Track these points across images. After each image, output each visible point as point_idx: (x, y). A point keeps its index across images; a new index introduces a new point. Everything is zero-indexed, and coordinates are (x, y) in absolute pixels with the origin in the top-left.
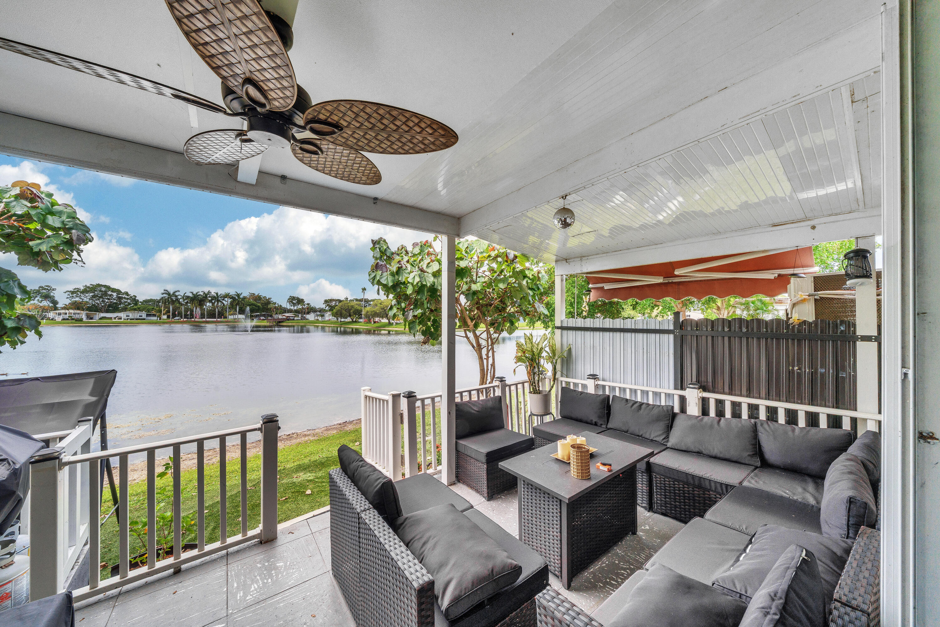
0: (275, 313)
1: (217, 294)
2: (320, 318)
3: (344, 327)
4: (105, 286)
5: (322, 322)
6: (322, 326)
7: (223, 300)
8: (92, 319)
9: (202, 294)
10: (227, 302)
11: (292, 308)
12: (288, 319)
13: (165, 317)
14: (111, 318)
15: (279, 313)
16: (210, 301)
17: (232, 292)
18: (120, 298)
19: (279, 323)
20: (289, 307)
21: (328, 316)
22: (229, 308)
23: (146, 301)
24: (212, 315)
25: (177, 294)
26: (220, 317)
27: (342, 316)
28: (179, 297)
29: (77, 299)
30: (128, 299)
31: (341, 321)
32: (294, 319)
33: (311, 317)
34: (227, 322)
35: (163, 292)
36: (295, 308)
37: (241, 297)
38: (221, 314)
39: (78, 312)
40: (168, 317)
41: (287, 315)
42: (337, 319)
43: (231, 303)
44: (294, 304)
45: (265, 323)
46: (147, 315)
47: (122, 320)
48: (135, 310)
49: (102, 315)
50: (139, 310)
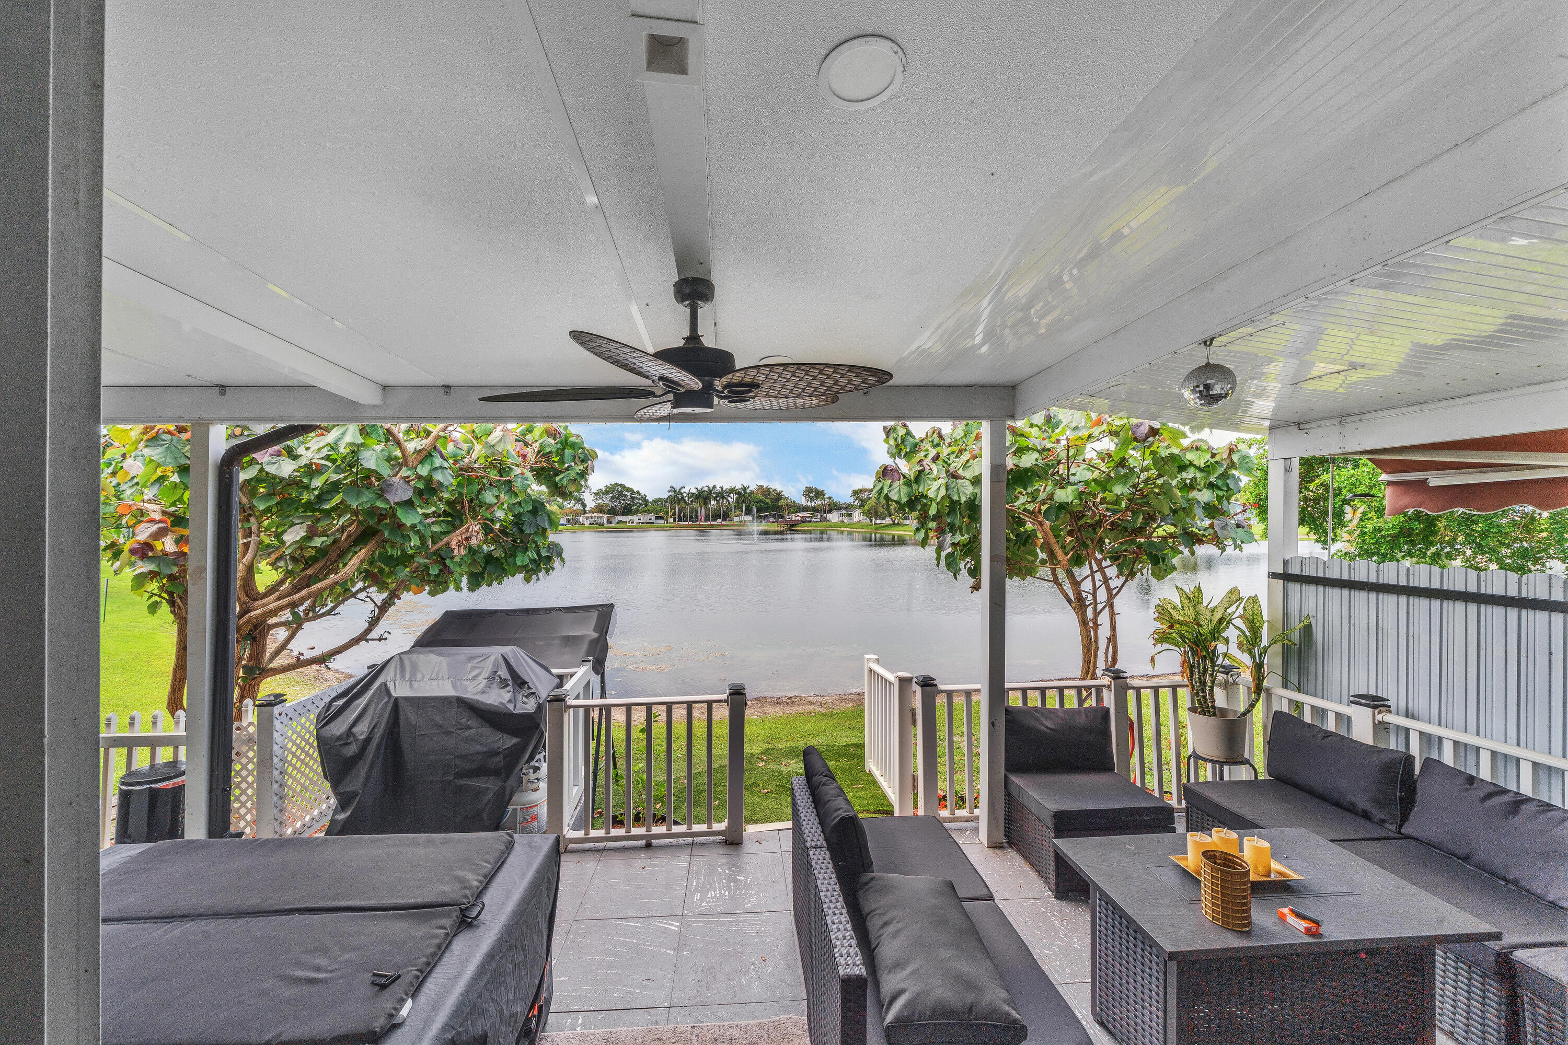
0: (787, 512)
1: (722, 488)
2: (846, 519)
3: (881, 533)
4: (621, 485)
5: (849, 525)
6: (848, 532)
7: (728, 496)
8: (611, 523)
9: (706, 489)
10: (733, 498)
11: (809, 504)
12: (803, 521)
13: (671, 520)
14: (625, 522)
15: (793, 513)
16: (715, 499)
17: (738, 487)
18: (633, 498)
19: (792, 527)
20: (804, 502)
21: (857, 516)
22: (735, 508)
23: (655, 501)
24: (716, 517)
25: (683, 491)
26: (724, 519)
27: (877, 515)
28: (685, 495)
29: (600, 501)
30: (639, 499)
31: (876, 524)
32: (810, 521)
33: (834, 517)
34: (732, 525)
35: (670, 489)
36: (813, 504)
37: (748, 491)
38: (726, 516)
39: (601, 515)
40: (675, 520)
41: (802, 514)
42: (871, 521)
43: (737, 499)
44: (811, 498)
45: (774, 527)
46: (657, 518)
47: (634, 524)
48: (645, 512)
49: (620, 518)
50: (649, 512)
